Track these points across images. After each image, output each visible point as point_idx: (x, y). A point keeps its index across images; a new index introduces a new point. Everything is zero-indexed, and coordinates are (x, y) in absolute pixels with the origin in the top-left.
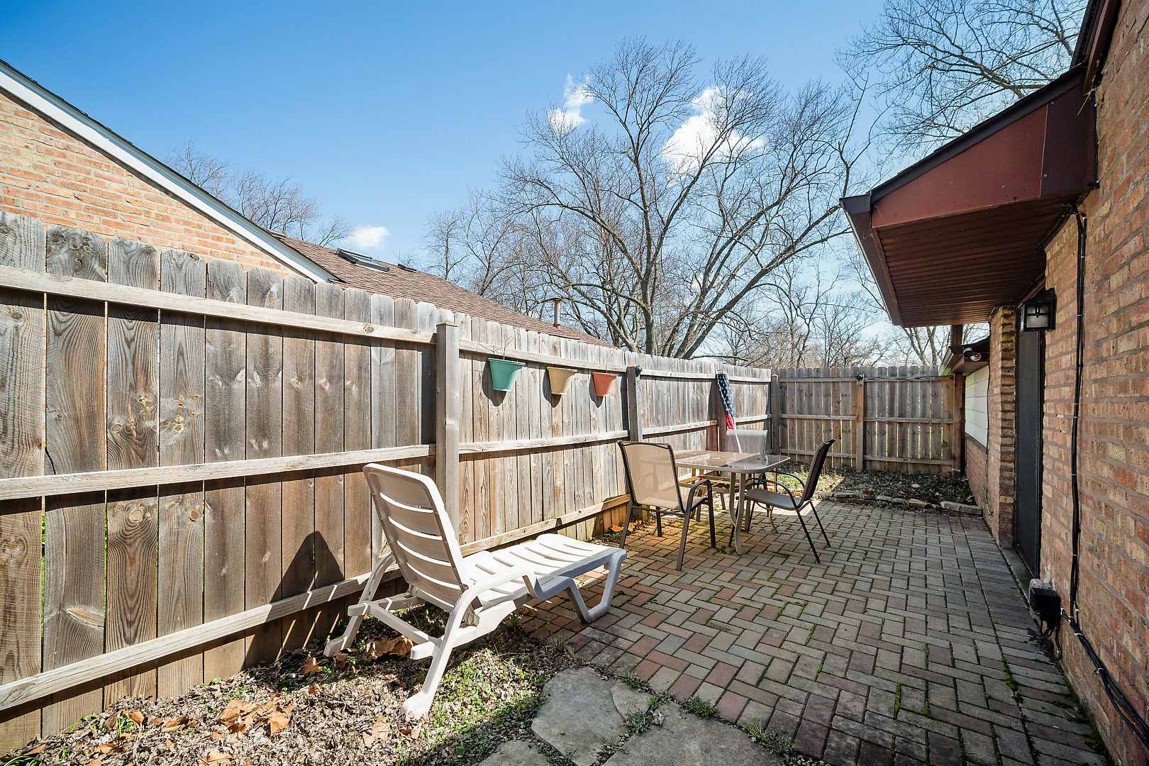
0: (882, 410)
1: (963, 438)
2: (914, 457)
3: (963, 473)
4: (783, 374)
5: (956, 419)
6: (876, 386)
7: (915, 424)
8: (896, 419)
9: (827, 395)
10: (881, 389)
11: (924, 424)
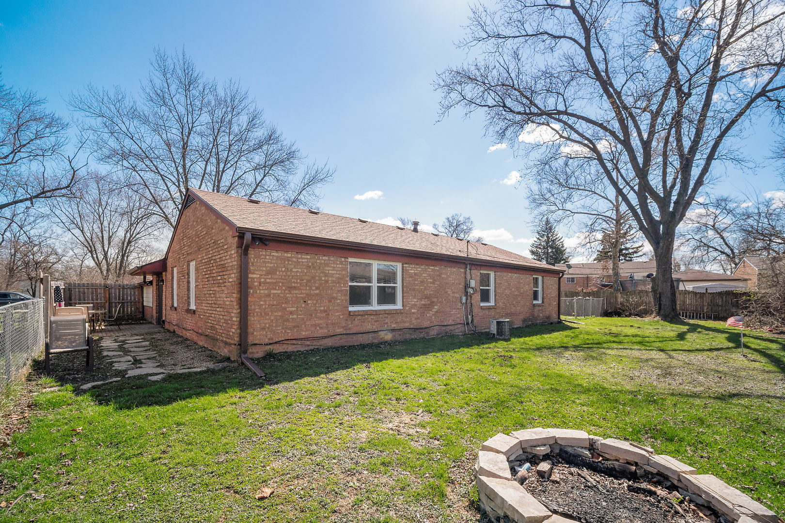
0: (116, 298)
1: (143, 306)
2: (127, 313)
3: (144, 316)
4: (70, 284)
5: (141, 300)
6: (113, 290)
7: (128, 302)
8: (121, 301)
9: (92, 293)
10: (115, 291)
11: (131, 302)
